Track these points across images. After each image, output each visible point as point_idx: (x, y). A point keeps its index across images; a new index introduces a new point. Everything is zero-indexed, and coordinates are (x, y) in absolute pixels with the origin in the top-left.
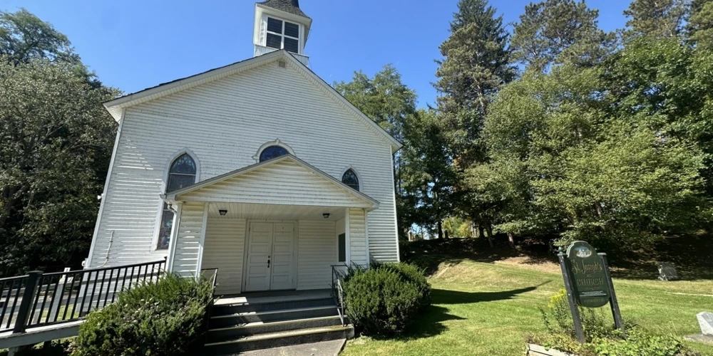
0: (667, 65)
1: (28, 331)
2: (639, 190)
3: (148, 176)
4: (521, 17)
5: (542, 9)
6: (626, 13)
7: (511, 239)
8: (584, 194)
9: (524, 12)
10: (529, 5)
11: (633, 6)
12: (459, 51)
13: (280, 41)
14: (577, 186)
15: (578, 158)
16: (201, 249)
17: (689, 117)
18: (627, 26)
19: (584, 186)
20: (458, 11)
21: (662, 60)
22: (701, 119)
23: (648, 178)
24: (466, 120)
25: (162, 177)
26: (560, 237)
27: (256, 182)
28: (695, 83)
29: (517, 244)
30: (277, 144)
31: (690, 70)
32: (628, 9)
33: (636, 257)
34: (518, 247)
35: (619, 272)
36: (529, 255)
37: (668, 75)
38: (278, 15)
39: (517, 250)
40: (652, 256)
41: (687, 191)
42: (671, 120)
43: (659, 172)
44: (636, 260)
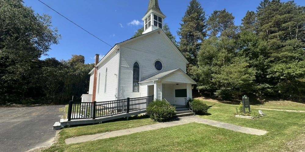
0: (252, 43)
1: (129, 112)
2: (241, 80)
3: (128, 69)
4: (212, 14)
5: (219, 13)
6: (242, 20)
7: (199, 91)
8: (226, 80)
9: (213, 13)
10: (215, 11)
11: (244, 18)
12: (191, 24)
13: (157, 23)
14: (225, 77)
15: (226, 68)
16: (161, 93)
17: (255, 60)
18: (241, 24)
19: (227, 78)
20: (190, 5)
21: (251, 41)
22: (257, 61)
23: (244, 77)
24: (191, 50)
25: (132, 70)
26: (216, 92)
27: (173, 76)
28: (258, 50)
29: (200, 93)
30: (159, 60)
31: (257, 45)
32: (243, 19)
33: (233, 98)
34: (201, 94)
35: (229, 102)
36: (204, 97)
37: (252, 46)
38: (156, 13)
39: (200, 95)
40: (237, 98)
41: (252, 81)
42: (250, 60)
43: (247, 75)
44: (233, 99)
